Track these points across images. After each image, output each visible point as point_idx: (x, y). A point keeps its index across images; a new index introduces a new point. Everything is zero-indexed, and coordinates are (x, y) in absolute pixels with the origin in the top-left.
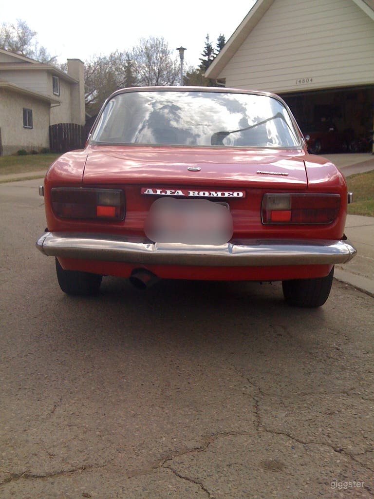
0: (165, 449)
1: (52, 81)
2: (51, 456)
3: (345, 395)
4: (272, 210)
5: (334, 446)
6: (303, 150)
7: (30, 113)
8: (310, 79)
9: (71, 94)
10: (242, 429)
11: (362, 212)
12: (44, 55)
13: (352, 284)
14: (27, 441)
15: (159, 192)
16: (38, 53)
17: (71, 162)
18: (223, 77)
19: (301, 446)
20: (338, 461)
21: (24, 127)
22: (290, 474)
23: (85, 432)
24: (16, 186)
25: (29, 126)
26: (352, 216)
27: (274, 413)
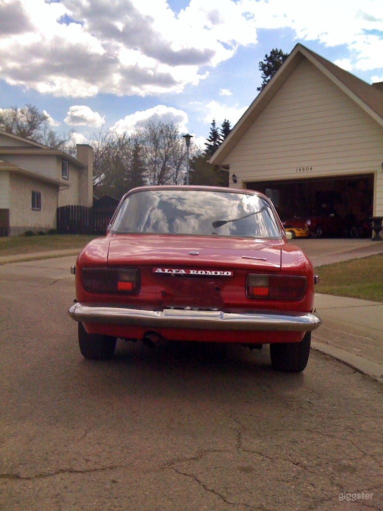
0: (169, 458)
1: (61, 165)
2: (87, 461)
3: (309, 432)
4: (254, 287)
5: (293, 461)
6: (282, 240)
7: (39, 196)
8: (309, 168)
9: (80, 177)
10: (227, 448)
11: (353, 294)
12: (53, 139)
13: (333, 355)
14: (68, 452)
15: (166, 271)
16: (47, 137)
17: (99, 248)
18: (227, 164)
19: (268, 460)
20: (294, 469)
21: (32, 209)
22: (258, 474)
23: (110, 448)
24: (26, 266)
25: (37, 207)
26: (343, 298)
27: (252, 440)
